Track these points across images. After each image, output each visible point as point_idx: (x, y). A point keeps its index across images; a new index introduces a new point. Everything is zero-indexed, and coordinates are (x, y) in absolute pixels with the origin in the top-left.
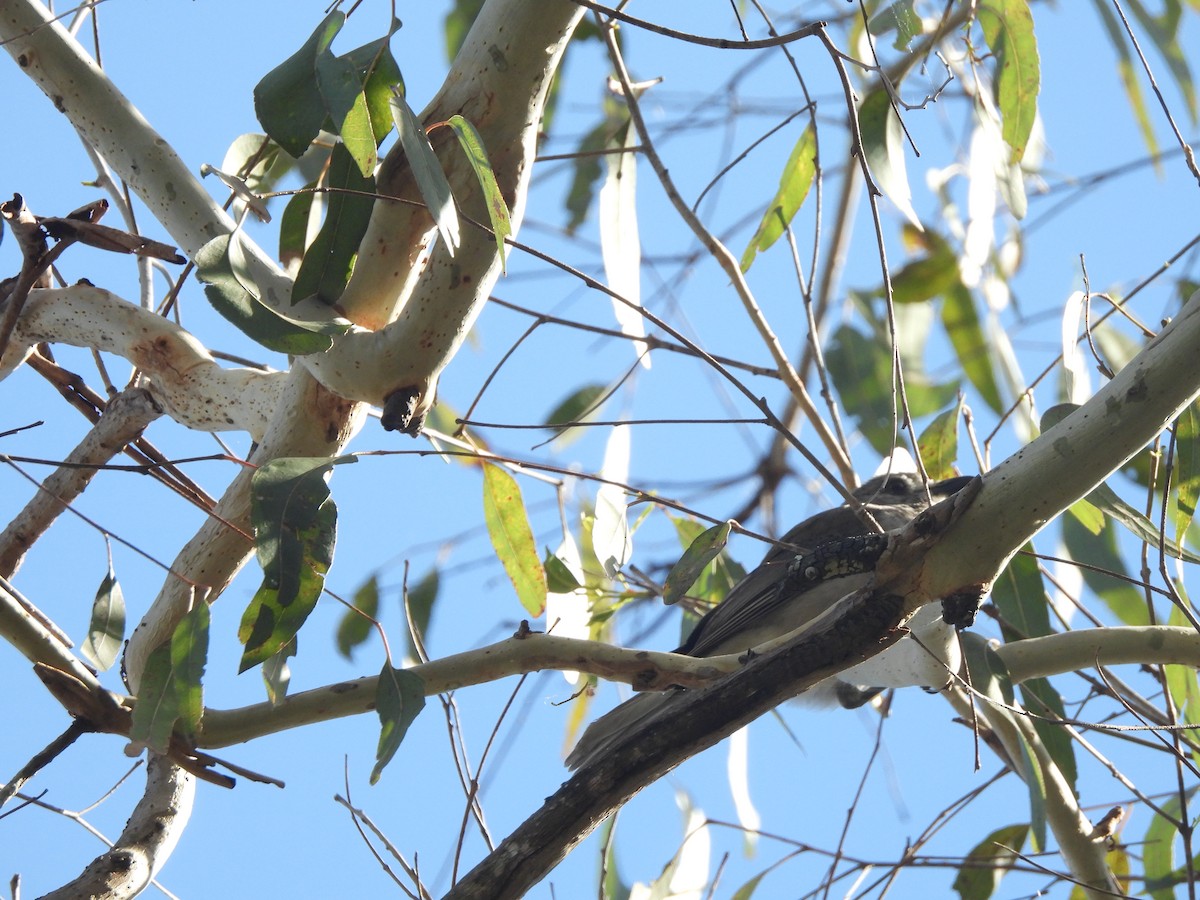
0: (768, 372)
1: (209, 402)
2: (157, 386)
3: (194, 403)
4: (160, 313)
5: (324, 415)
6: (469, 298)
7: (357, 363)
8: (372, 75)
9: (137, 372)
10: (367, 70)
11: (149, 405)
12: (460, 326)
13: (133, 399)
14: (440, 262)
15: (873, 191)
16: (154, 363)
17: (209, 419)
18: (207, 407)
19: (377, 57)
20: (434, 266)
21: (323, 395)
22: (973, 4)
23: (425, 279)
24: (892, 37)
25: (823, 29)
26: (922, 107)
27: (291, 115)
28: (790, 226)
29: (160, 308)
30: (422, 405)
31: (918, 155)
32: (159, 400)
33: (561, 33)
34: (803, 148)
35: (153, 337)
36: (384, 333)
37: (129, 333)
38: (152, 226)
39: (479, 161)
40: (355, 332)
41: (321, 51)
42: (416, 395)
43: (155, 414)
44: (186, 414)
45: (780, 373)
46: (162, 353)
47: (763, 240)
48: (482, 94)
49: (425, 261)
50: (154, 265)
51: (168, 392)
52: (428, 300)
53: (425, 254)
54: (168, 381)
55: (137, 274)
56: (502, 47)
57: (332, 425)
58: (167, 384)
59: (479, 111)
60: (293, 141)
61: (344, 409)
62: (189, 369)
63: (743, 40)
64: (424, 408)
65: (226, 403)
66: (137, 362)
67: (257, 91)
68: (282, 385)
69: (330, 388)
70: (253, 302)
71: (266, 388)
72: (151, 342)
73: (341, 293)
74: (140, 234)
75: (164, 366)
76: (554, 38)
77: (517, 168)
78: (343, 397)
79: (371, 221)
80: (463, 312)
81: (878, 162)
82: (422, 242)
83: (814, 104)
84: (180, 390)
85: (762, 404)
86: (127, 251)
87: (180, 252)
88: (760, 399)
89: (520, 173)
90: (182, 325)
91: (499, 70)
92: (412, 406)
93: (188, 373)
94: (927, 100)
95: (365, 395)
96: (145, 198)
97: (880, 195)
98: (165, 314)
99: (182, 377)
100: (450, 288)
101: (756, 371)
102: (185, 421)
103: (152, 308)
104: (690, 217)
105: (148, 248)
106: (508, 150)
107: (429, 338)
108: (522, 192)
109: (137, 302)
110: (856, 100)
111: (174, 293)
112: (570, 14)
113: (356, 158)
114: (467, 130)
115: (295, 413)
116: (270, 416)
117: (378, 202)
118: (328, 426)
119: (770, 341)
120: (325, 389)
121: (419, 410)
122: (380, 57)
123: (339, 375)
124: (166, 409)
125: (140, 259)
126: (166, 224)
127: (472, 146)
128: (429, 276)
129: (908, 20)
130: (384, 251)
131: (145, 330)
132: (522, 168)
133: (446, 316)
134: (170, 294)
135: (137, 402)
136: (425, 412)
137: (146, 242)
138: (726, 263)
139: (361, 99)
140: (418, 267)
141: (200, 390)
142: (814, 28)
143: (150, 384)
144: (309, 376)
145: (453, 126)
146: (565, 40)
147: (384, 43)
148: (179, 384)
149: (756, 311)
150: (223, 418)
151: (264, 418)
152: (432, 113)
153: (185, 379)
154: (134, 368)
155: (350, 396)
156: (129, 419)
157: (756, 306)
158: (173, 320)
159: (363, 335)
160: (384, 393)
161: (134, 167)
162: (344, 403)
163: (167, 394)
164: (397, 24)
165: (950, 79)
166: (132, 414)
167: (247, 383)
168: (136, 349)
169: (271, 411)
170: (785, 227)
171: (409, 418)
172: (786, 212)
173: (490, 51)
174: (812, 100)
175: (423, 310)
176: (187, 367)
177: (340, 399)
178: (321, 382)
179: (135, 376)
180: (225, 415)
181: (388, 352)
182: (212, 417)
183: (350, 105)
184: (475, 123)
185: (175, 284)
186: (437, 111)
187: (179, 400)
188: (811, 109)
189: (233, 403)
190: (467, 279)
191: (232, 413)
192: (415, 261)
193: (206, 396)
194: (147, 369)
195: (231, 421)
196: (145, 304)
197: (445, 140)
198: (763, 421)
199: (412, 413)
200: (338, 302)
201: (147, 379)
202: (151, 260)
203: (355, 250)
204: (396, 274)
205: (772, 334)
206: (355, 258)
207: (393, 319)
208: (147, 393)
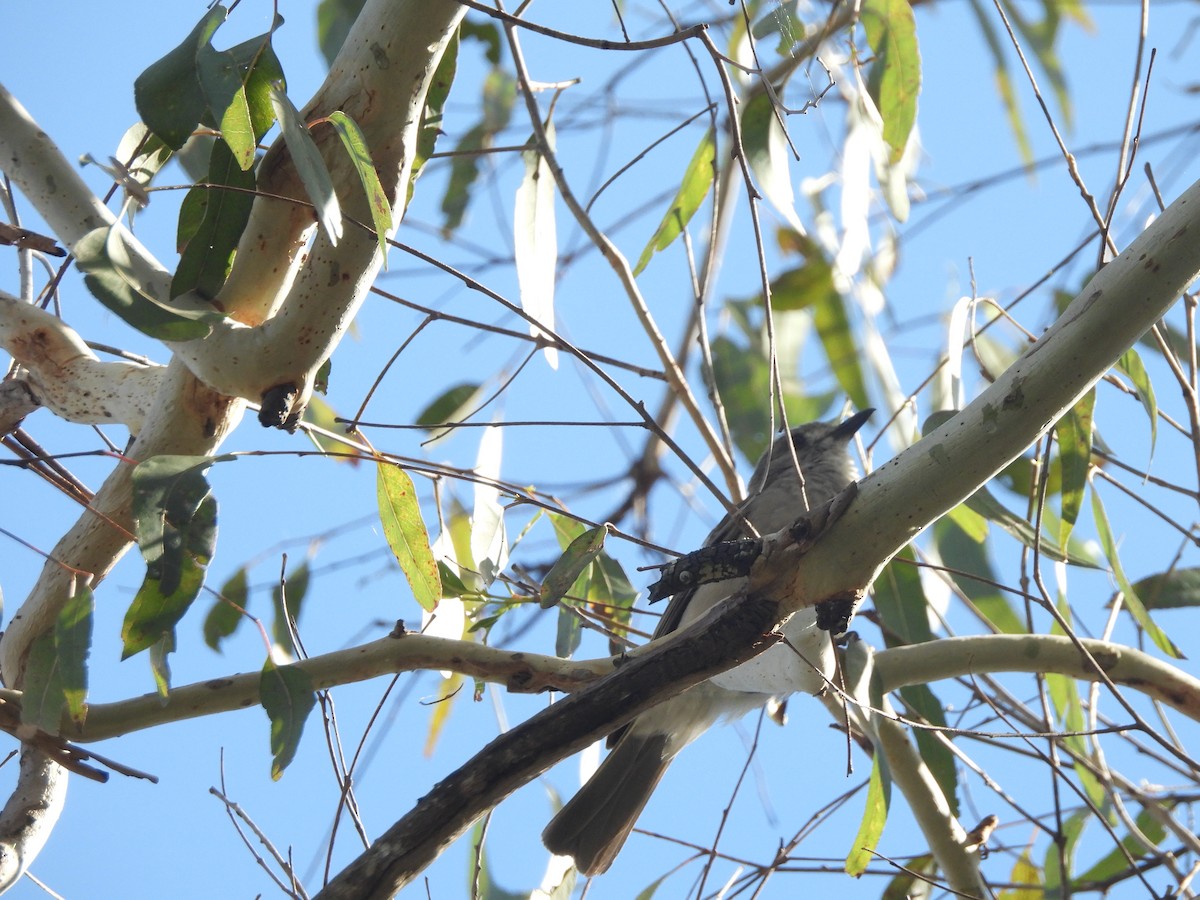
0: (655, 374)
1: (86, 395)
2: (35, 378)
3: (71, 396)
4: (39, 304)
5: (202, 409)
6: (348, 295)
7: (235, 358)
8: (253, 71)
9: (15, 364)
10: (248, 65)
11: (27, 397)
12: (338, 323)
13: (11, 390)
14: (319, 259)
15: (753, 194)
16: (33, 355)
17: (86, 412)
18: (85, 400)
19: (258, 54)
20: (313, 264)
21: (201, 390)
22: (857, 8)
23: (301, 277)
24: (774, 41)
25: (705, 31)
26: (802, 112)
27: (172, 107)
28: (687, 228)
29: (40, 298)
30: (299, 402)
31: (798, 159)
32: (37, 392)
33: (443, 31)
34: (704, 149)
35: (32, 328)
36: (262, 328)
37: (8, 325)
39: (359, 157)
40: (233, 327)
41: (202, 44)
42: (293, 391)
43: (32, 406)
44: (64, 406)
45: (667, 376)
46: (40, 345)
47: (661, 238)
48: (363, 91)
49: (304, 258)
50: (33, 255)
51: (47, 385)
52: (307, 297)
53: (304, 251)
54: (46, 373)
55: (17, 265)
56: (384, 45)
57: (209, 420)
58: (46, 377)
59: (360, 108)
60: (173, 133)
61: (222, 405)
62: (67, 361)
63: (624, 41)
64: (301, 405)
65: (103, 396)
66: (15, 354)
67: (138, 84)
68: (160, 379)
69: (208, 383)
70: (132, 292)
71: (144, 381)
72: (29, 334)
73: (220, 289)
74: (21, 226)
75: (43, 358)
76: (436, 37)
77: (397, 165)
78: (220, 392)
79: (251, 217)
80: (342, 309)
81: (761, 165)
82: (302, 239)
83: (715, 105)
84: (58, 383)
85: (640, 407)
86: (7, 242)
87: (60, 244)
88: (638, 402)
89: (400, 172)
90: (62, 317)
91: (380, 68)
92: (290, 403)
93: (67, 365)
94: (807, 105)
95: (242, 390)
96: (25, 191)
97: (759, 198)
98: (44, 306)
99: (60, 369)
100: (329, 285)
101: (643, 373)
102: (63, 413)
103: (31, 300)
104: (582, 216)
105: (28, 240)
106: (388, 148)
107: (307, 335)
108: (401, 190)
109: (16, 294)
110: (737, 102)
111: (54, 283)
112: (453, 12)
113: (234, 151)
114: (349, 125)
115: (172, 408)
116: (147, 410)
117: (257, 199)
118: (206, 420)
119: (657, 343)
120: (202, 384)
121: (296, 407)
122: (261, 54)
123: (217, 370)
124: (44, 401)
125: (20, 250)
126: (45, 217)
127: (355, 143)
128: (308, 272)
129: (790, 26)
130: (263, 246)
131: (24, 322)
132: (403, 166)
133: (324, 313)
134: (50, 284)
135: (15, 394)
136: (302, 409)
137: (26, 234)
138: (616, 264)
139: (241, 93)
140: (296, 265)
141: (78, 383)
142: (697, 31)
143: (29, 377)
144: (187, 371)
145: (335, 123)
146: (446, 39)
147: (266, 39)
148: (57, 377)
149: (644, 313)
150: (100, 411)
151: (141, 412)
152: (314, 109)
153: (63, 371)
154: (13, 360)
155: (228, 392)
156: (7, 410)
157: (645, 307)
158: (53, 313)
159: (241, 331)
160: (262, 390)
161: (15, 160)
162: (222, 399)
163: (45, 386)
164: (279, 20)
165: (831, 85)
166: (10, 406)
167: (125, 377)
168: (14, 341)
169: (149, 405)
170: (682, 229)
171: (286, 414)
172: (683, 213)
173: (371, 49)
174: (713, 102)
175: (301, 306)
176: (66, 359)
177: (218, 394)
178: (199, 377)
179: (13, 369)
180: (103, 408)
181: (265, 348)
182: (91, 411)
183: (229, 101)
184: (358, 121)
185: (55, 275)
186: (318, 108)
187: (56, 393)
188: (712, 112)
189: (110, 396)
190: (346, 276)
191: (110, 406)
192: (294, 258)
193: (84, 389)
194: (26, 362)
195: (108, 415)
196: (24, 295)
197: (324, 137)
198: (640, 424)
199: (289, 409)
200: (216, 297)
201: (26, 371)
202: (30, 252)
203: (234, 245)
204: (275, 270)
205: (660, 336)
206: (234, 254)
207: (272, 315)
208: (25, 385)
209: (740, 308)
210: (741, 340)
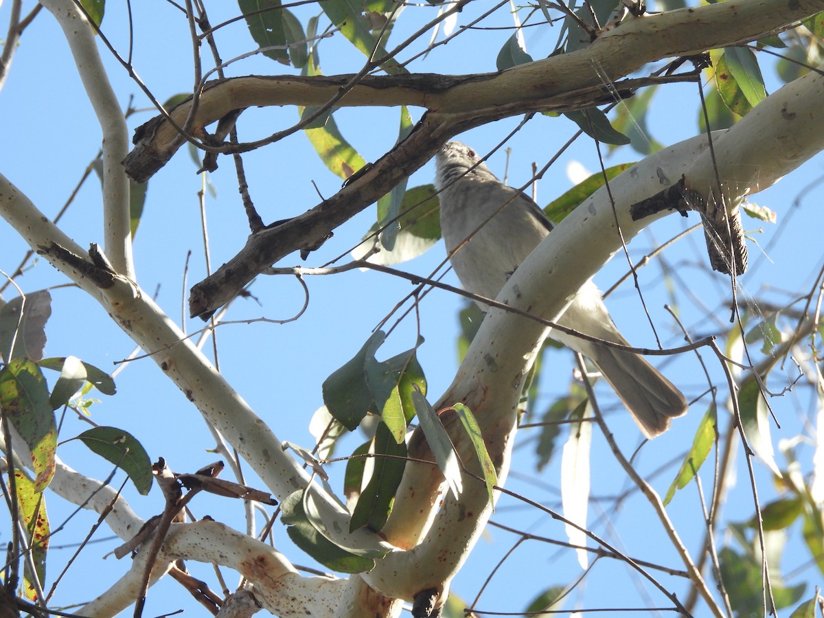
0: (680, 573)
1: (293, 599)
2: (258, 589)
3: (283, 601)
4: (260, 539)
5: (373, 608)
6: (471, 528)
7: (395, 572)
8: (404, 375)
9: (244, 580)
10: (401, 371)
11: (252, 602)
12: (465, 546)
13: (241, 598)
14: (452, 503)
15: (749, 452)
16: (255, 573)
17: (293, 612)
18: (292, 603)
19: (408, 361)
20: (448, 506)
21: (372, 594)
22: (817, 322)
23: (440, 517)
24: (760, 345)
25: (714, 341)
26: (781, 395)
27: (348, 402)
28: (698, 473)
29: (260, 535)
30: (440, 601)
31: (779, 427)
32: (259, 598)
33: (534, 345)
34: (707, 420)
35: (255, 555)
36: (413, 551)
37: (239, 553)
38: (253, 479)
39: (473, 433)
40: (393, 551)
41: (368, 360)
42: (435, 594)
43: (256, 608)
44: (279, 608)
45: (689, 574)
46: (261, 566)
47: (679, 482)
48: (480, 387)
49: (441, 503)
50: (255, 506)
51: (266, 594)
52: (443, 529)
53: (440, 498)
54: (265, 585)
55: (244, 513)
56: (493, 355)
57: (378, 615)
58: (265, 588)
59: (477, 399)
60: (350, 419)
61: (386, 604)
62: (279, 577)
63: (658, 349)
64: (441, 603)
65: (305, 600)
66: (244, 573)
67: (325, 386)
68: (344, 588)
69: (377, 589)
71: (333, 590)
72: (253, 558)
73: (383, 525)
74: (246, 485)
75: (263, 575)
76: (529, 349)
77: (504, 438)
78: (386, 596)
79: (404, 475)
80: (467, 537)
81: (751, 430)
82: (439, 489)
83: (715, 388)
84: (274, 592)
85: (673, 598)
86: (237, 496)
87: (273, 497)
88: (672, 594)
89: (506, 442)
90: (275, 547)
91: (491, 371)
92: (433, 602)
93: (279, 580)
94: (785, 390)
95: (400, 594)
96: (249, 460)
97: (753, 455)
98: (263, 540)
99: (275, 582)
100: (459, 521)
101: (672, 572)
102: (278, 613)
103: (254, 536)
104: (628, 466)
105: (252, 494)
106: (497, 425)
107: (444, 555)
108: (507, 455)
109: (244, 531)
110: (736, 389)
111: (269, 525)
112: (540, 332)
113: (392, 431)
114: (467, 412)
115: (352, 607)
116: (335, 609)
117: (408, 463)
118: (376, 615)
119: (682, 551)
120: (373, 591)
121: (438, 604)
122: (409, 363)
123: (383, 581)
124: (264, 604)
125: (246, 502)
126: (263, 478)
127: (470, 423)
128: (444, 512)
129: (771, 335)
130: (413, 495)
131: (249, 550)
132: (508, 438)
133: (456, 540)
134: (267, 526)
135: (244, 600)
136: (442, 606)
137: (250, 490)
138: (652, 498)
139: (396, 390)
140: (435, 509)
141: (288, 592)
142: (708, 341)
143: (253, 588)
144: (362, 581)
145: (457, 411)
146: (536, 350)
147: (412, 354)
148: (273, 588)
149: (672, 531)
150: (303, 611)
151: (331, 611)
152: (447, 400)
153: (277, 584)
154: (242, 577)
155: (390, 595)
156: (239, 612)
157: (672, 528)
158: (269, 544)
159: (399, 553)
160: (414, 593)
161: (241, 439)
162: (386, 600)
163: (265, 595)
164: (421, 340)
165: (801, 375)
166: (241, 608)
167: (320, 587)
168: (243, 564)
169: (336, 606)
170: (695, 473)
171: (431, 610)
172: (695, 463)
173: (485, 358)
174: (713, 386)
175: (440, 535)
176: (278, 576)
177: (384, 597)
178: (370, 585)
179: (243, 583)
180: (305, 608)
181: (416, 565)
182: (296, 609)
183: (388, 396)
185: (270, 519)
187: (273, 599)
188: (713, 392)
189: (310, 600)
190: (470, 514)
191: (310, 607)
192: (434, 502)
193: (292, 595)
194: (251, 577)
195: (309, 613)
196: (249, 533)
198: (674, 609)
199: (433, 606)
200: (381, 531)
201: (251, 584)
202: (254, 503)
203: (393, 494)
204: (421, 511)
205: (683, 547)
206: (393, 501)
207: (420, 542)
208: (251, 594)
209: (739, 529)
210: (741, 550)
